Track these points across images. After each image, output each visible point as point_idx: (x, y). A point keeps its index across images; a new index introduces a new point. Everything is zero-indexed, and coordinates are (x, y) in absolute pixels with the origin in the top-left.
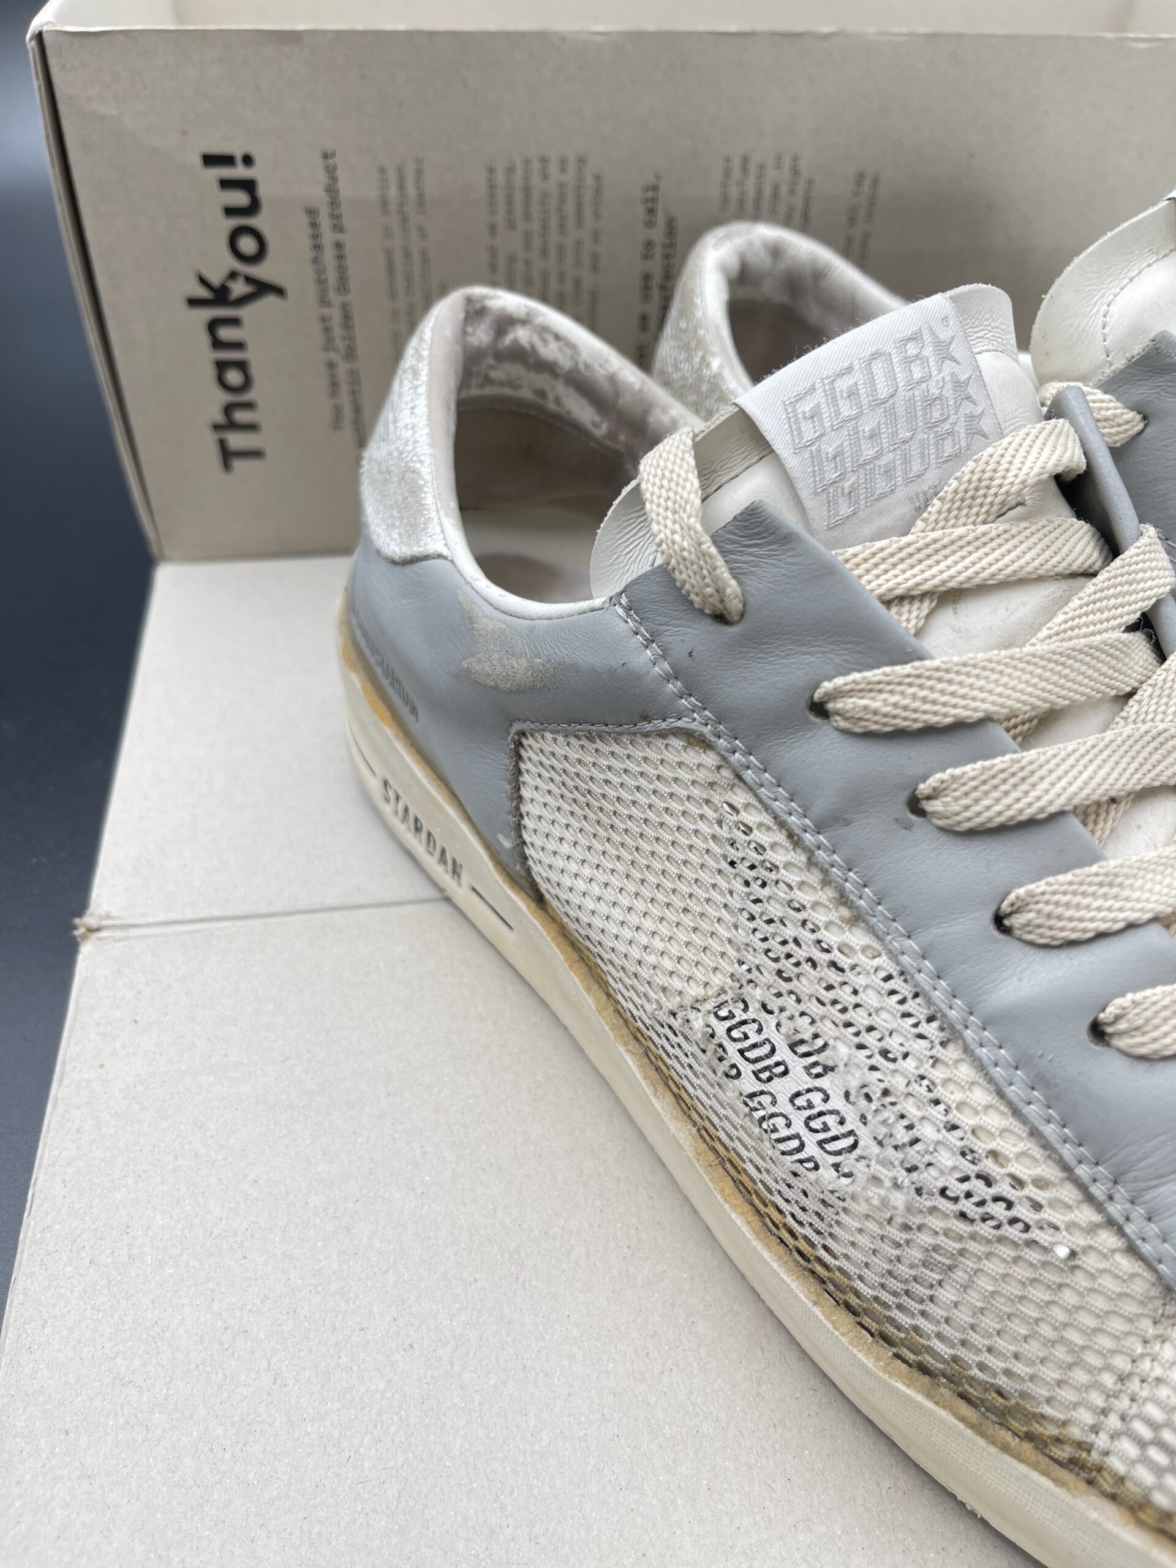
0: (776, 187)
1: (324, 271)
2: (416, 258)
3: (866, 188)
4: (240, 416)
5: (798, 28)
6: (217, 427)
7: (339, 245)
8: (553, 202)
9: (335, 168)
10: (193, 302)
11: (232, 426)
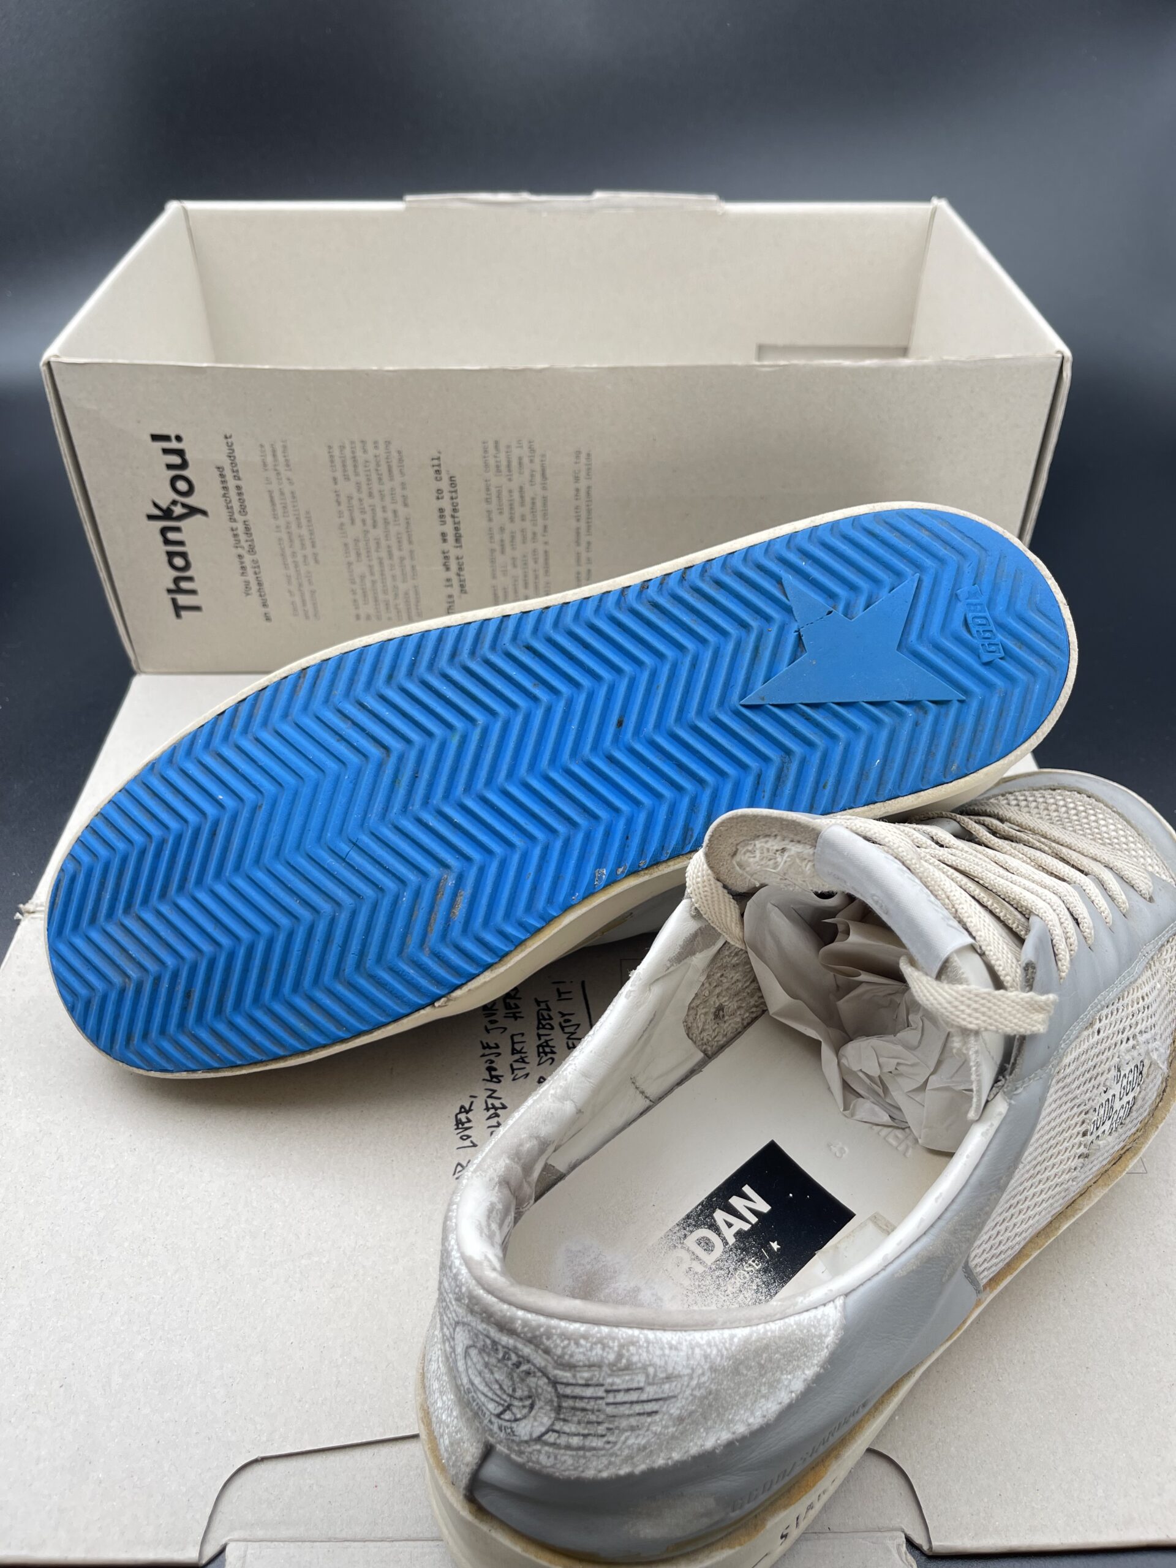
0: (520, 459)
1: (230, 501)
2: (288, 495)
3: (583, 459)
4: (184, 585)
5: (520, 366)
6: (169, 591)
7: (238, 488)
8: (372, 466)
9: (232, 444)
10: (151, 517)
11: (180, 591)
